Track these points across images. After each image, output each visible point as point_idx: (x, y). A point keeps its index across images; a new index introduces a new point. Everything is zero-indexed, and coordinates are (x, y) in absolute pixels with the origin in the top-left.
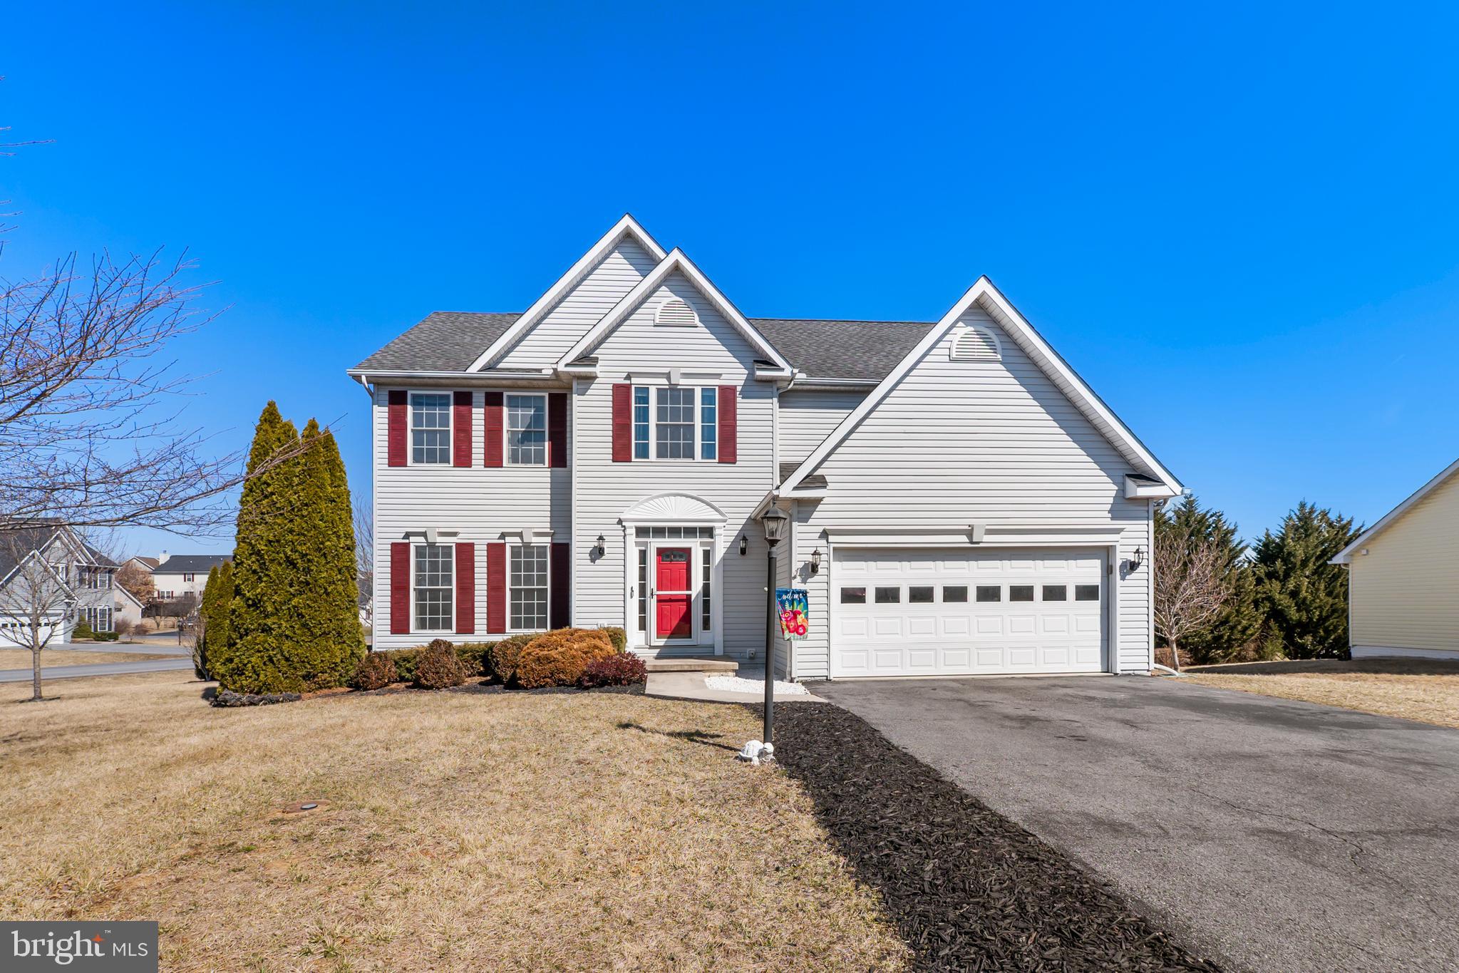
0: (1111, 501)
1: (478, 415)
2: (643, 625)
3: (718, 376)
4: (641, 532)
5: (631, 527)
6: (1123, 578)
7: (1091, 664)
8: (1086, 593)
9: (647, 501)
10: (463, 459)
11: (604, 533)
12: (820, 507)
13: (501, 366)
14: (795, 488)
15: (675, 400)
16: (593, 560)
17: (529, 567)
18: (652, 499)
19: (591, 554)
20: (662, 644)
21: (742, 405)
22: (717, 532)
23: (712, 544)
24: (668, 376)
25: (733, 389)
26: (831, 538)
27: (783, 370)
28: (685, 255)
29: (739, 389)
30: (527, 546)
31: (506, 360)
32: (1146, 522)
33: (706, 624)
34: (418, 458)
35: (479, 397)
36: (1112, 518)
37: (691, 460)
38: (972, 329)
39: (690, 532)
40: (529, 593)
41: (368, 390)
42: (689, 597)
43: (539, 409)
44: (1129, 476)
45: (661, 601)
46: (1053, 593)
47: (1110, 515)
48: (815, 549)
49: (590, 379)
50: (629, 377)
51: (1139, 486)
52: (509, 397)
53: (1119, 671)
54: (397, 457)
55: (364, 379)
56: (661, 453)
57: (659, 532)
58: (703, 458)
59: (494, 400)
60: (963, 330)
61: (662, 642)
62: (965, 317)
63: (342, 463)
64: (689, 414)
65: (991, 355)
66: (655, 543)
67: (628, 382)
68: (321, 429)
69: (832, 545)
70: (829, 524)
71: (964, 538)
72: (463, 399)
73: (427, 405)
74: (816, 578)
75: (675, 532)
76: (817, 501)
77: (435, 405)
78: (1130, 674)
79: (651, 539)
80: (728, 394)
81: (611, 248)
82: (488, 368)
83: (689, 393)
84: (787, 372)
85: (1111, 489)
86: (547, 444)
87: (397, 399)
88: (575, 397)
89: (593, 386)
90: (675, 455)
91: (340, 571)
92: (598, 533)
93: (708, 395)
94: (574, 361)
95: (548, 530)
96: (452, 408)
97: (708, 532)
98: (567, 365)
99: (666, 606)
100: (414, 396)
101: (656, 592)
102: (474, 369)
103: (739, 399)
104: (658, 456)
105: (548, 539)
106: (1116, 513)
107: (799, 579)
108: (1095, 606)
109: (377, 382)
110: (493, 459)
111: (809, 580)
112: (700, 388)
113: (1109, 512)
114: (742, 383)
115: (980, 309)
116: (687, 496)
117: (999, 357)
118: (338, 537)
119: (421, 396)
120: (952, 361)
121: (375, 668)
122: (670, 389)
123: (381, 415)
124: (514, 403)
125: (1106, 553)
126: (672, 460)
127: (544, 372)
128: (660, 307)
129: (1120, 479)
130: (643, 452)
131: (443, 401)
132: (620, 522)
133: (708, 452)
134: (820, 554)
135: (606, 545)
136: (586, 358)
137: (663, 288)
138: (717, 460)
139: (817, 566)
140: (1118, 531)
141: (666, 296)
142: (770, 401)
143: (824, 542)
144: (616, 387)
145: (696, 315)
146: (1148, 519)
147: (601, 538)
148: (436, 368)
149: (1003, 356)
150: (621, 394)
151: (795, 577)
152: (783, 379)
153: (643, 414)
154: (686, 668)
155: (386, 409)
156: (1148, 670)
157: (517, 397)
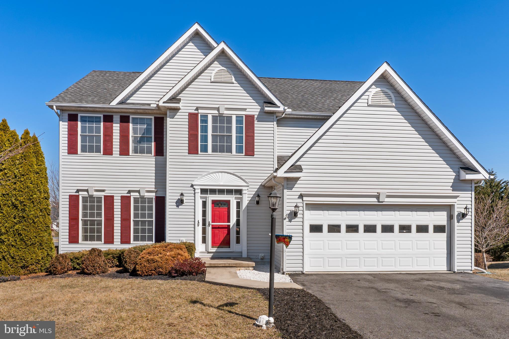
0: (452, 181)
1: (116, 127)
2: (204, 240)
3: (245, 110)
4: (204, 191)
5: (198, 189)
6: (458, 222)
7: (442, 267)
8: (439, 229)
9: (207, 175)
10: (108, 151)
11: (183, 192)
12: (299, 182)
13: (129, 101)
14: (286, 172)
15: (222, 122)
16: (178, 206)
17: (143, 208)
18: (209, 174)
19: (176, 203)
20: (214, 251)
21: (257, 124)
22: (244, 192)
23: (241, 199)
24: (218, 109)
25: (253, 117)
26: (305, 198)
27: (279, 107)
28: (227, 46)
29: (256, 116)
30: (142, 198)
31: (132, 98)
32: (470, 192)
33: (238, 241)
34: (84, 150)
35: (117, 118)
36: (453, 190)
37: (230, 154)
38: (380, 89)
39: (230, 192)
40: (143, 223)
41: (57, 113)
42: (229, 226)
43: (149, 125)
44: (462, 168)
45: (214, 228)
46: (422, 229)
47: (451, 189)
48: (296, 204)
49: (177, 109)
50: (197, 109)
51: (467, 174)
52: (133, 118)
53: (456, 271)
54: (72, 150)
55: (55, 107)
56: (214, 150)
57: (213, 191)
58: (236, 153)
59: (125, 120)
60: (374, 90)
61: (214, 250)
62: (376, 83)
63: (42, 153)
64: (229, 129)
65: (389, 103)
66: (211, 198)
67: (197, 112)
68: (31, 135)
69: (305, 202)
70: (303, 191)
71: (375, 200)
72: (108, 119)
73: (89, 121)
74: (296, 219)
75: (221, 192)
76: (297, 179)
77: (93, 122)
78: (462, 272)
79: (209, 195)
80: (250, 119)
82: (122, 102)
83: (229, 119)
84: (281, 109)
85: (452, 175)
86: (153, 143)
87: (73, 118)
88: (168, 119)
89: (178, 114)
90: (222, 151)
91: (41, 210)
92: (181, 192)
93: (239, 119)
94: (168, 100)
95: (154, 189)
96: (102, 123)
97: (239, 192)
98: (164, 102)
99: (216, 231)
100: (82, 117)
101: (211, 223)
102: (114, 103)
103: (256, 122)
104: (213, 151)
105: (154, 194)
106: (455, 187)
107: (287, 220)
108: (443, 236)
109: (62, 109)
110: (124, 152)
111: (293, 220)
112: (235, 116)
113: (451, 187)
114: (257, 113)
115: (384, 78)
116: (228, 173)
117: (394, 104)
118: (40, 192)
119: (86, 117)
120: (369, 106)
121: (60, 263)
122: (219, 116)
123: (64, 126)
124: (135, 121)
125: (449, 208)
126: (220, 154)
127: (152, 105)
128: (214, 72)
129: (457, 170)
130: (205, 149)
131: (97, 120)
132: (192, 186)
133: (239, 150)
134: (298, 207)
135: (184, 198)
136: (174, 99)
137: (216, 62)
138: (244, 154)
139: (297, 213)
140: (456, 197)
141: (217, 67)
142: (272, 123)
143: (300, 200)
144: (190, 115)
145: (233, 77)
146: (472, 191)
147: (182, 194)
148: (93, 102)
149: (396, 104)
150: (193, 118)
151: (285, 219)
152: (279, 112)
153: (205, 129)
154: (227, 265)
155: (67, 123)
156: (471, 270)
157: (137, 118)
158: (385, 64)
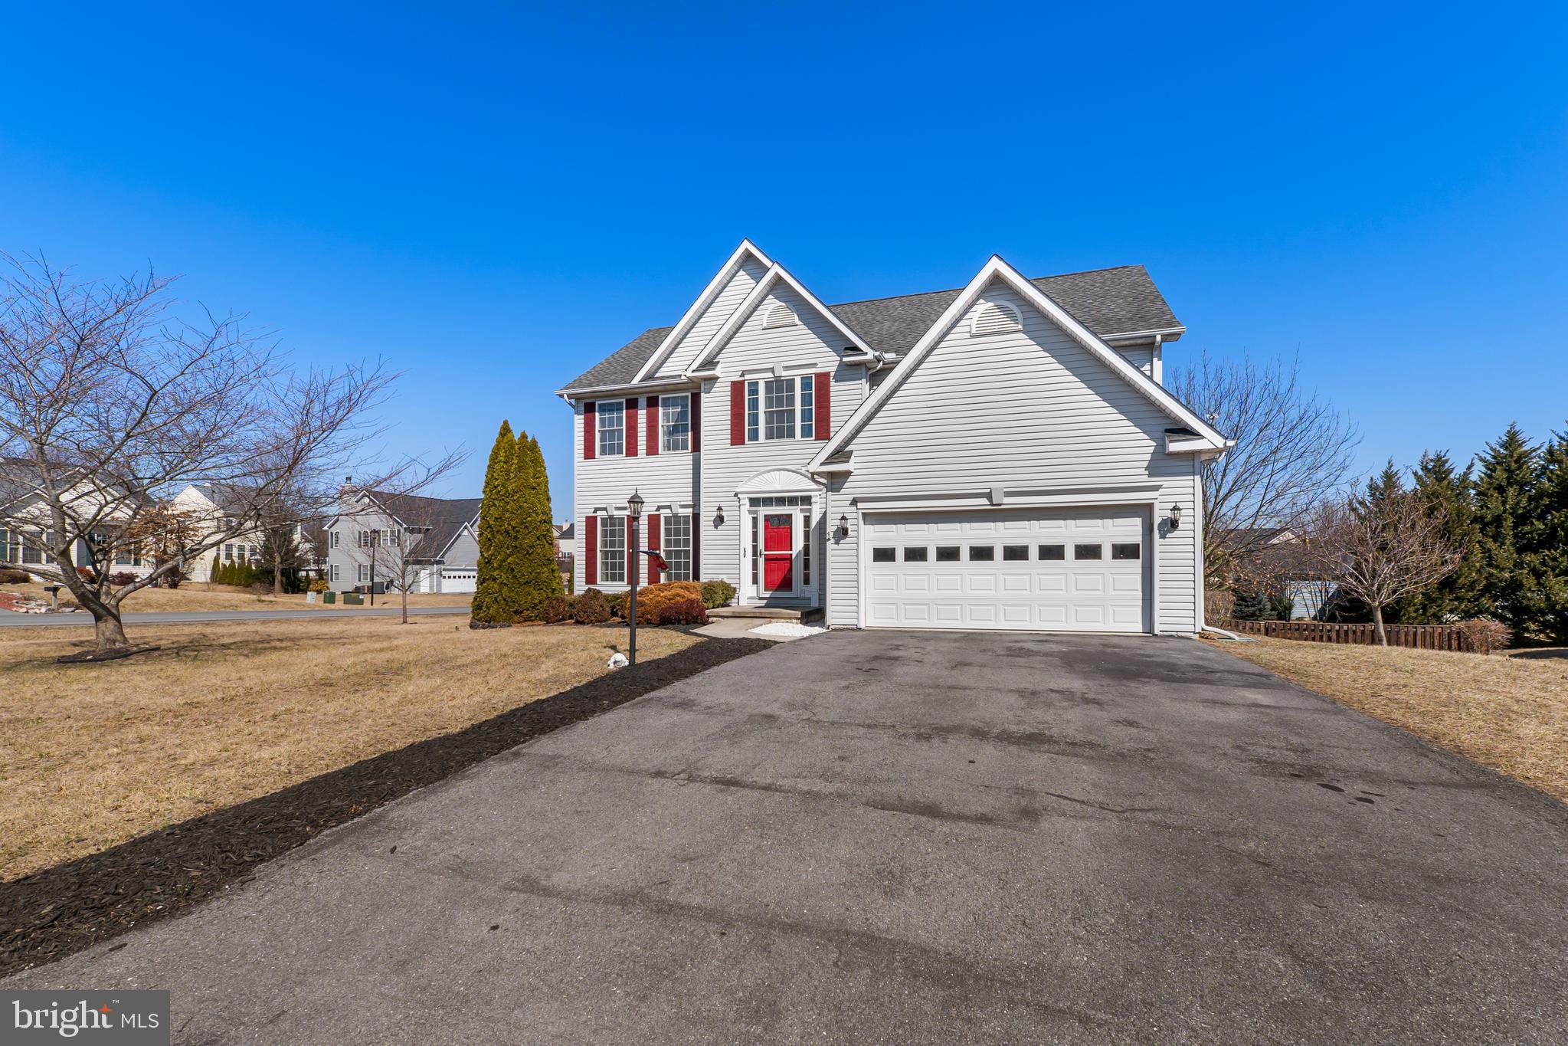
0: (1149, 457)
1: (642, 415)
2: (755, 581)
3: (814, 365)
4: (754, 502)
5: (744, 499)
6: (1163, 536)
7: (1134, 625)
8: (1124, 552)
9: (757, 476)
10: (632, 451)
11: (722, 504)
12: (851, 478)
13: (657, 375)
14: (822, 464)
15: (780, 389)
16: (716, 527)
17: (677, 532)
18: (759, 475)
19: (714, 521)
20: (768, 596)
21: (834, 387)
22: (813, 500)
23: (810, 510)
24: (772, 370)
25: (827, 375)
26: (860, 505)
27: (866, 354)
28: (783, 268)
29: (832, 374)
30: (676, 516)
31: (660, 370)
32: (1192, 477)
33: (807, 581)
34: (603, 452)
35: (642, 401)
36: (1150, 476)
37: (792, 439)
38: (992, 304)
39: (792, 501)
40: (678, 553)
41: (570, 404)
42: (791, 555)
43: (685, 406)
44: (1167, 431)
45: (767, 559)
46: (1088, 552)
47: (1147, 472)
49: (715, 379)
50: (742, 375)
51: (1171, 441)
52: (663, 399)
53: (1157, 632)
54: (589, 453)
55: (565, 396)
56: (770, 435)
57: (768, 502)
58: (802, 437)
59: (652, 403)
60: (983, 306)
61: (768, 594)
62: (985, 293)
63: (543, 461)
64: (791, 400)
65: (1012, 326)
66: (764, 511)
67: (742, 379)
68: (529, 439)
69: (861, 511)
70: (858, 493)
71: (985, 501)
72: (632, 404)
73: (609, 411)
74: (847, 540)
75: (780, 501)
76: (847, 474)
77: (613, 410)
78: (1172, 636)
79: (762, 508)
80: (823, 379)
81: (736, 268)
82: (649, 377)
83: (791, 383)
84: (871, 355)
85: (1145, 446)
86: (690, 434)
87: (589, 409)
88: (703, 395)
89: (716, 385)
90: (780, 436)
92: (718, 504)
93: (806, 383)
94: (699, 367)
95: (691, 503)
96: (624, 412)
97: (807, 500)
98: (693, 371)
99: (774, 565)
100: (600, 405)
101: (764, 552)
102: (636, 381)
103: (832, 383)
104: (767, 438)
105: (691, 510)
106: (1153, 469)
107: (832, 541)
108: (1135, 566)
109: (577, 398)
110: (652, 450)
111: (841, 542)
112: (799, 377)
113: (1146, 469)
114: (835, 368)
115: (997, 283)
116: (789, 471)
117: (1020, 327)
119: (605, 405)
120: (972, 337)
121: (553, 607)
122: (776, 381)
123: (579, 421)
124: (667, 403)
125: (1145, 511)
126: (777, 440)
127: (683, 377)
128: (767, 313)
129: (1159, 435)
130: (754, 436)
131: (618, 408)
132: (736, 495)
133: (806, 432)
135: (724, 514)
136: (710, 363)
137: (770, 296)
138: (814, 438)
140: (1156, 488)
141: (772, 302)
142: (860, 382)
144: (734, 384)
145: (796, 315)
146: (1194, 474)
147: (720, 509)
148: (614, 383)
149: (1024, 326)
150: (737, 388)
151: (829, 539)
152: (870, 361)
153: (754, 404)
155: (582, 417)
156: (1194, 633)
157: (668, 398)
158: (995, 259)
